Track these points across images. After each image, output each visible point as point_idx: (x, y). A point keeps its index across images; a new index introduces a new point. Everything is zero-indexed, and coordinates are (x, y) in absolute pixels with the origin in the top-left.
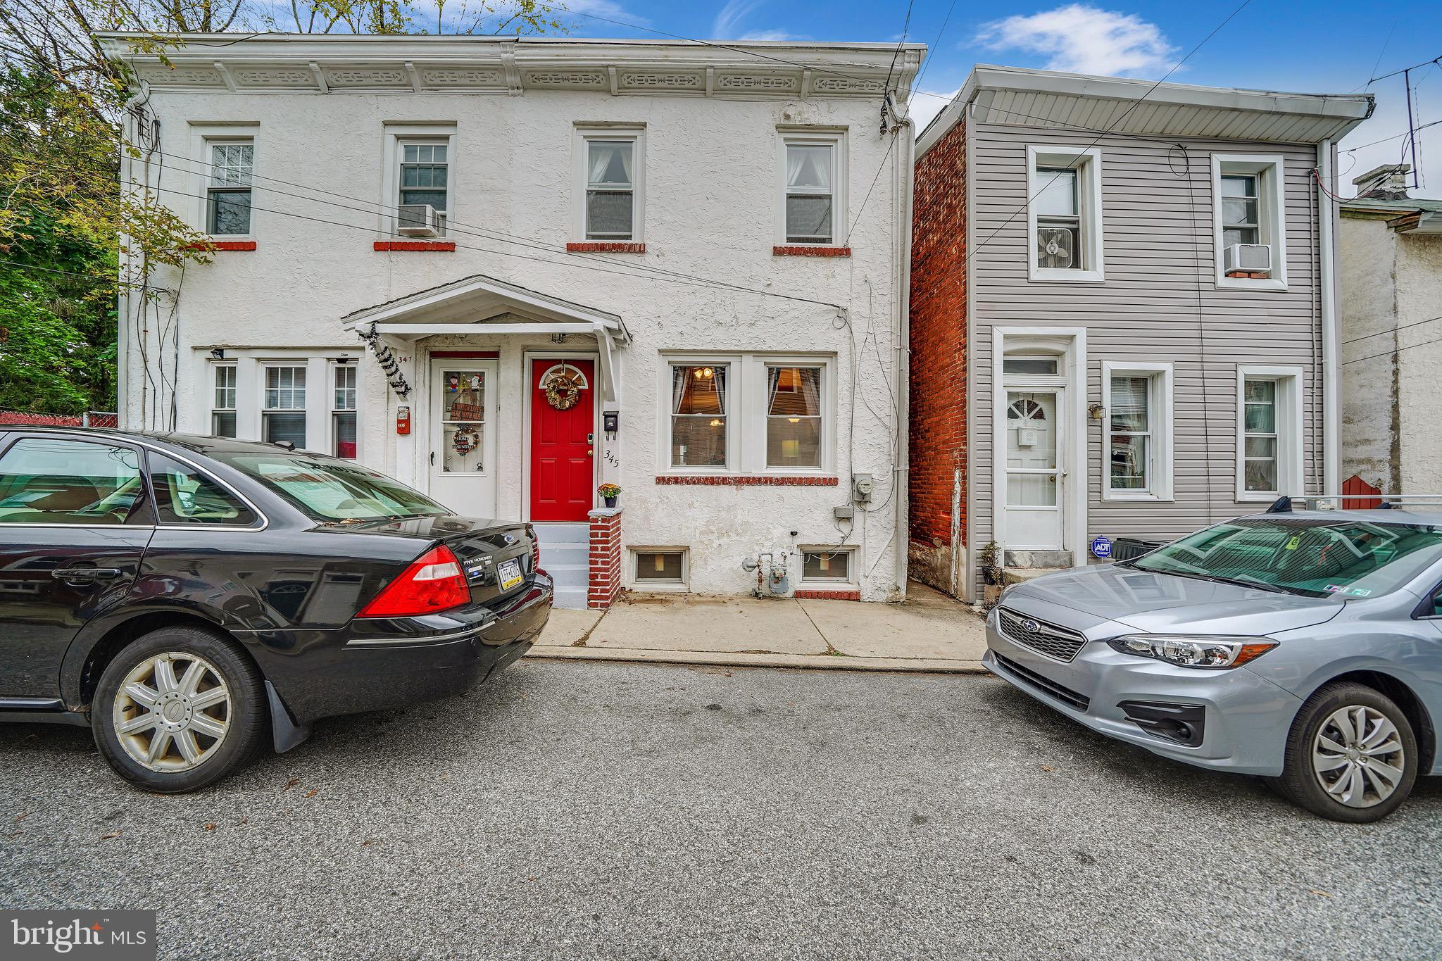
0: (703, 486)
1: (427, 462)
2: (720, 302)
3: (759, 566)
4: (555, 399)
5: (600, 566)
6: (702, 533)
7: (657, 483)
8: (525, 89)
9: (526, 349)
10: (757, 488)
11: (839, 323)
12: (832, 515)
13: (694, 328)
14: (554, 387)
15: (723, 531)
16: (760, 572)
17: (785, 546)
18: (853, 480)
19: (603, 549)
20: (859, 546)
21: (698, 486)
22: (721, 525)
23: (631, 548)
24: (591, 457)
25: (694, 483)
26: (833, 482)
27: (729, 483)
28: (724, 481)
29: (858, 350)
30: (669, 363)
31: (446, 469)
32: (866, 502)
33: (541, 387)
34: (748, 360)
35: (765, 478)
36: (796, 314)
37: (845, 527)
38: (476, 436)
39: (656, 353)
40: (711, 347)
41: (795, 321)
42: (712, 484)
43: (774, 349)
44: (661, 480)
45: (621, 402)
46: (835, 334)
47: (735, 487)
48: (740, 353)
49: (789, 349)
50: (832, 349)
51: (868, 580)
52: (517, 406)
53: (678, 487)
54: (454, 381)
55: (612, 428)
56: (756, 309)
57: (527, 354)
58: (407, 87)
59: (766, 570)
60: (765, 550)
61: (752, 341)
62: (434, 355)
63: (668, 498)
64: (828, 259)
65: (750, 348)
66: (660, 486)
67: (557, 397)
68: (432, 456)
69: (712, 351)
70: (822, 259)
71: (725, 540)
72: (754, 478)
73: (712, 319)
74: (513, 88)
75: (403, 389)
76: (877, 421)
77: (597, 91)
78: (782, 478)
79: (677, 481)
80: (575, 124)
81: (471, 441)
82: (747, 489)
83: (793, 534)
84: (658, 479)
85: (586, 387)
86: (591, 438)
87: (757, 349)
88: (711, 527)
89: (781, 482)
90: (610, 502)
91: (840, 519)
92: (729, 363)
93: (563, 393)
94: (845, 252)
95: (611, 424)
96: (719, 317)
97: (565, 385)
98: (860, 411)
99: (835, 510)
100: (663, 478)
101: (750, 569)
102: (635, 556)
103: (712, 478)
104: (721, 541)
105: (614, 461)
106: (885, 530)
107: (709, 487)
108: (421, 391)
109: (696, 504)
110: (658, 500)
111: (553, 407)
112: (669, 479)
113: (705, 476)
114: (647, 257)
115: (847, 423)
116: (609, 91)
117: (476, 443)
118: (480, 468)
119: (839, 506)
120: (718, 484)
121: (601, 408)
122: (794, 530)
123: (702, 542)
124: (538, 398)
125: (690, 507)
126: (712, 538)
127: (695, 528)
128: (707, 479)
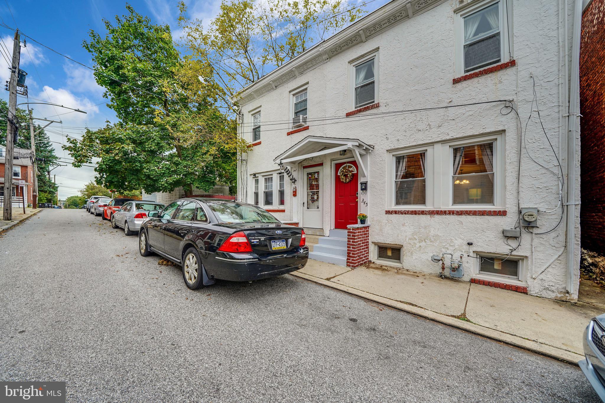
0: (410, 215)
1: (302, 206)
2: (419, 119)
3: (442, 260)
4: (343, 179)
5: (351, 249)
6: (410, 239)
7: (386, 214)
8: (330, 58)
9: (332, 160)
10: (444, 216)
11: (505, 111)
12: (502, 235)
13: (405, 136)
14: (343, 174)
15: (423, 239)
16: (443, 264)
17: (463, 251)
18: (520, 212)
19: (353, 242)
20: (526, 257)
21: (407, 215)
22: (421, 236)
23: (375, 243)
24: (357, 202)
25: (405, 214)
26: (503, 213)
27: (426, 214)
28: (423, 213)
29: (523, 125)
30: (393, 155)
31: (308, 208)
32: (533, 227)
33: (339, 174)
34: (438, 147)
35: (449, 211)
36: (471, 113)
37: (513, 244)
38: (318, 196)
39: (385, 152)
40: (415, 144)
41: (470, 117)
42: (416, 214)
43: (455, 137)
44: (388, 212)
45: (369, 177)
46: (504, 119)
47: (429, 216)
48: (432, 144)
49: (466, 135)
50: (501, 128)
51: (536, 281)
52: (329, 183)
53: (397, 215)
54: (310, 176)
55: (365, 189)
56: (442, 117)
57: (333, 162)
58: (294, 77)
59: (447, 263)
60: (449, 252)
61: (440, 136)
62: (305, 167)
63: (391, 221)
64: (496, 73)
65: (439, 140)
66: (387, 215)
67: (344, 178)
68: (304, 203)
69: (415, 146)
70: (490, 75)
71: (423, 244)
72: (441, 211)
73: (415, 129)
74: (326, 60)
75: (294, 181)
76: (544, 171)
77: (357, 44)
78: (461, 211)
79: (396, 212)
80: (349, 62)
81: (315, 197)
82: (437, 217)
83: (470, 244)
84: (386, 211)
85: (356, 172)
86: (357, 194)
87: (443, 139)
88: (415, 236)
89: (460, 213)
90: (363, 222)
91: (508, 238)
92: (426, 150)
93: (346, 176)
94: (512, 63)
95: (363, 187)
96: (419, 127)
97: (347, 172)
98: (526, 165)
99: (503, 232)
100: (389, 211)
101: (436, 261)
102: (377, 247)
103: (416, 211)
104: (421, 244)
105: (366, 204)
106: (554, 248)
107: (414, 216)
108: (300, 181)
109: (406, 224)
110: (387, 222)
111: (343, 182)
112: (392, 211)
113: (411, 210)
114: (380, 108)
115: (515, 174)
116: (362, 42)
117: (318, 198)
118: (318, 208)
119: (508, 228)
120: (419, 214)
121: (361, 180)
122: (470, 242)
123: (410, 244)
124: (337, 178)
125: (403, 226)
126: (415, 242)
127: (406, 236)
128: (412, 211)
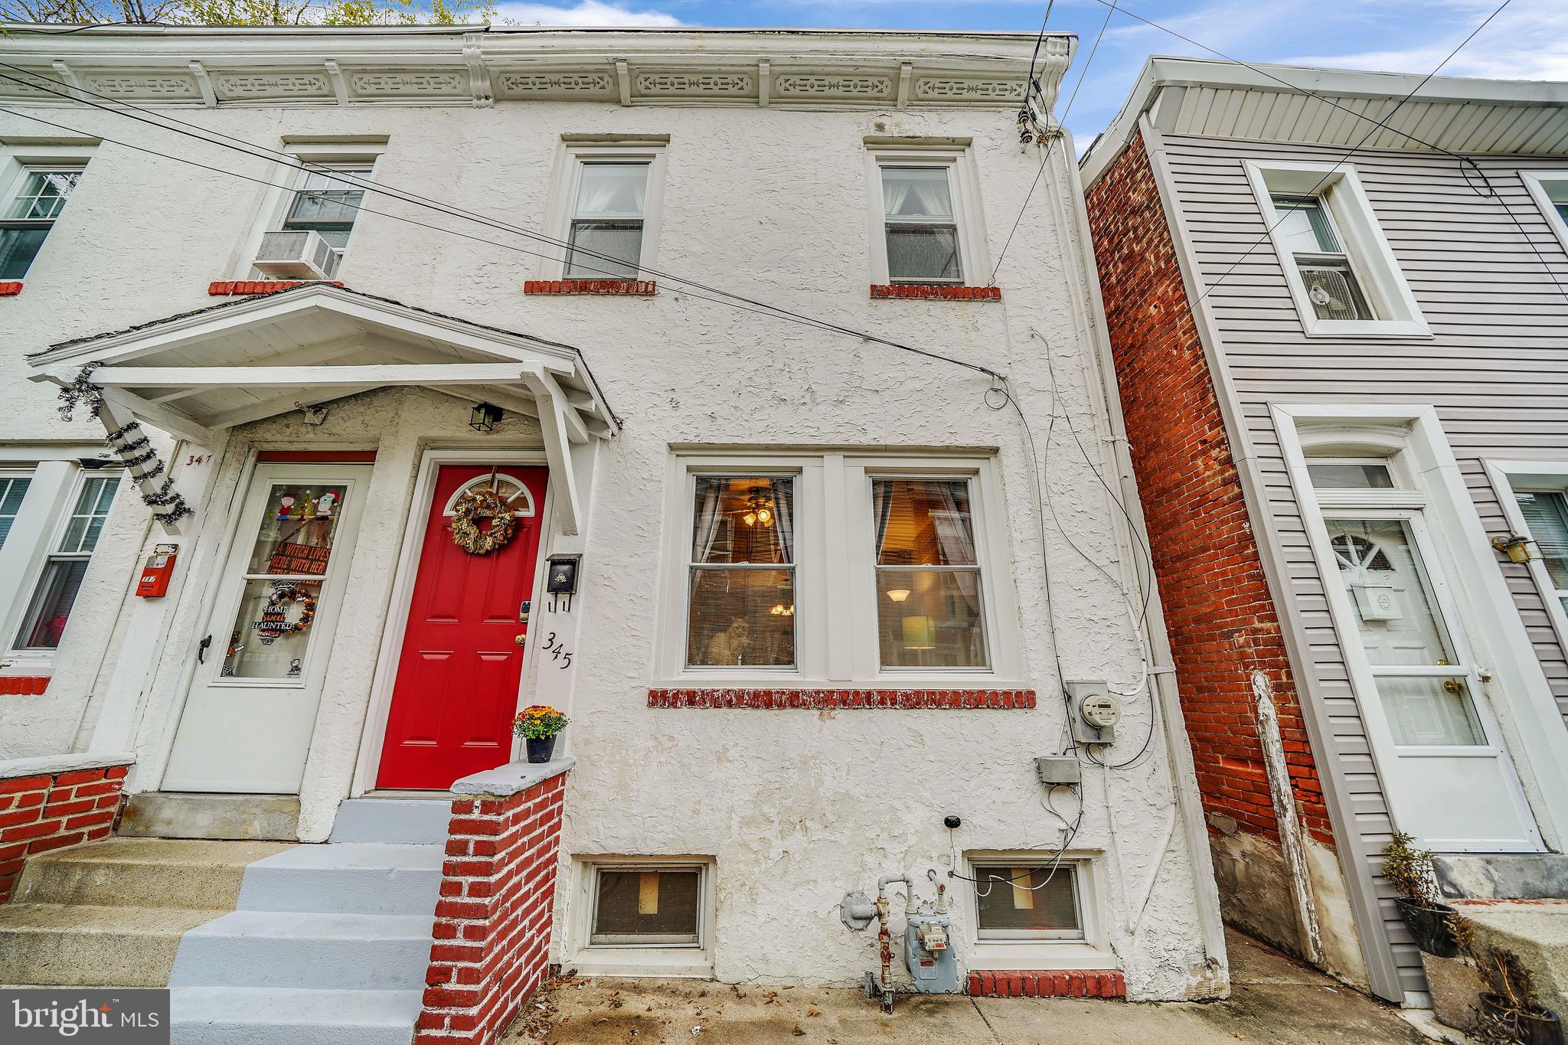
0: (749, 711)
1: (196, 652)
2: (782, 367)
3: (879, 914)
4: (467, 535)
5: (459, 941)
6: (746, 822)
7: (651, 705)
8: (498, 100)
9: (426, 444)
10: (864, 714)
11: (996, 400)
12: (1032, 777)
13: (735, 408)
14: (468, 512)
15: (795, 819)
16: (884, 932)
17: (935, 855)
18: (1068, 698)
19: (476, 890)
20: (1100, 852)
21: (736, 712)
22: (789, 802)
23: (584, 860)
24: (521, 647)
25: (729, 704)
26: (1025, 700)
27: (805, 705)
28: (794, 700)
29: (1040, 441)
30: (689, 469)
31: (228, 671)
32: (1104, 745)
33: (448, 512)
34: (833, 461)
35: (880, 692)
36: (918, 385)
37: (1065, 804)
38: (311, 607)
39: (665, 449)
40: (765, 440)
41: (918, 396)
42: (768, 705)
43: (882, 442)
44: (659, 698)
45: (589, 537)
46: (992, 418)
47: (817, 713)
48: (819, 450)
49: (912, 443)
50: (988, 442)
51: (1137, 940)
52: (389, 546)
53: (696, 713)
54: (288, 502)
55: (565, 587)
56: (846, 377)
57: (428, 455)
58: (327, 98)
59: (897, 926)
60: (893, 869)
61: (841, 429)
62: (265, 457)
63: (671, 738)
64: (964, 303)
65: (838, 441)
66: (657, 711)
67: (473, 531)
68: (206, 643)
69: (767, 448)
70: (953, 304)
71: (795, 841)
72: (857, 693)
73: (769, 394)
74: (479, 98)
75: (170, 509)
76: (1093, 574)
77: (602, 101)
78: (918, 693)
79: (692, 699)
80: (564, 138)
81: (294, 614)
82: (843, 717)
83: (952, 823)
84: (653, 694)
85: (530, 513)
86: (527, 610)
87: (851, 442)
88: (766, 808)
89: (915, 700)
90: (540, 749)
91: (1052, 787)
92: (800, 470)
93: (481, 523)
94: (991, 294)
95: (562, 578)
96: (781, 391)
97: (488, 507)
99: (1040, 766)
100: (664, 693)
101: (861, 925)
102: (592, 880)
103: (768, 693)
104: (789, 843)
105: (561, 656)
106: (1153, 810)
107: (763, 713)
108: (217, 516)
109: (733, 753)
110: (651, 743)
111: (464, 549)
112: (676, 695)
113: (752, 688)
114: (656, 300)
115: (1037, 576)
116: (618, 101)
117: (306, 619)
118: (296, 670)
119: (1045, 753)
120: (781, 706)
121: (553, 544)
122: (953, 813)
123: (744, 845)
124: (436, 528)
125: (719, 759)
126: (767, 835)
127: (731, 810)
128: (756, 695)
